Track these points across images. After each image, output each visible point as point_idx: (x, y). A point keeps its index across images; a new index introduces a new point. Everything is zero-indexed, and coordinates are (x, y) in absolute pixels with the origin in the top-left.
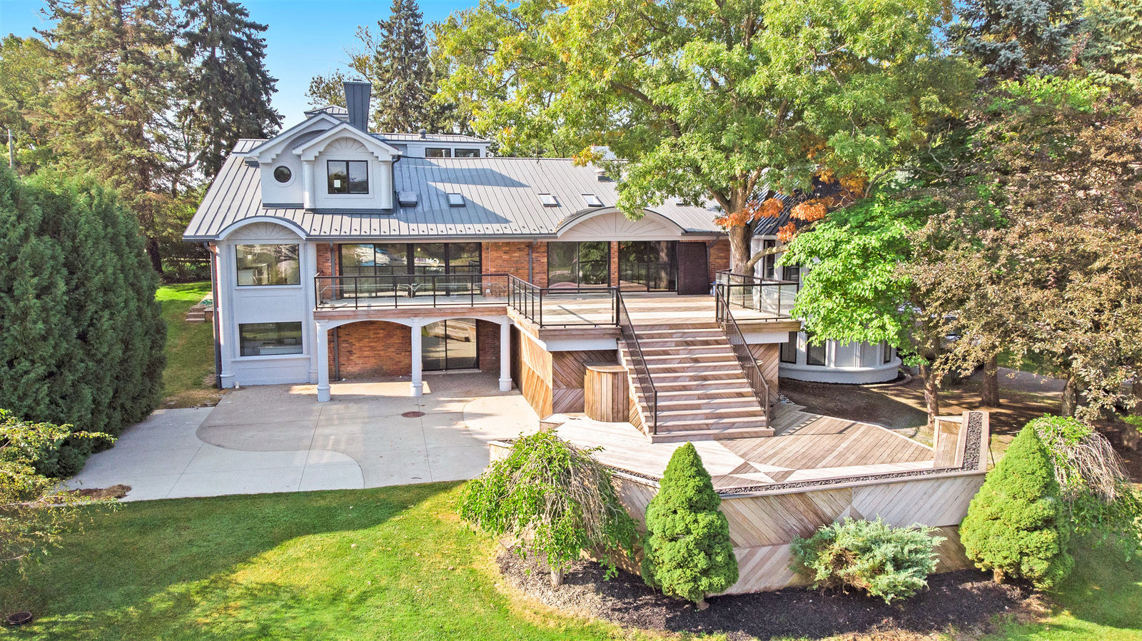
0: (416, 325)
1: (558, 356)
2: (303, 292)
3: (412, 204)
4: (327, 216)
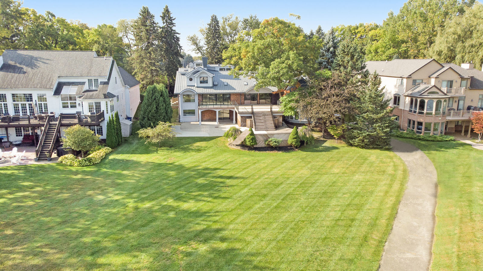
0: (217, 111)
1: (241, 117)
2: (196, 103)
3: (217, 85)
4: (200, 88)
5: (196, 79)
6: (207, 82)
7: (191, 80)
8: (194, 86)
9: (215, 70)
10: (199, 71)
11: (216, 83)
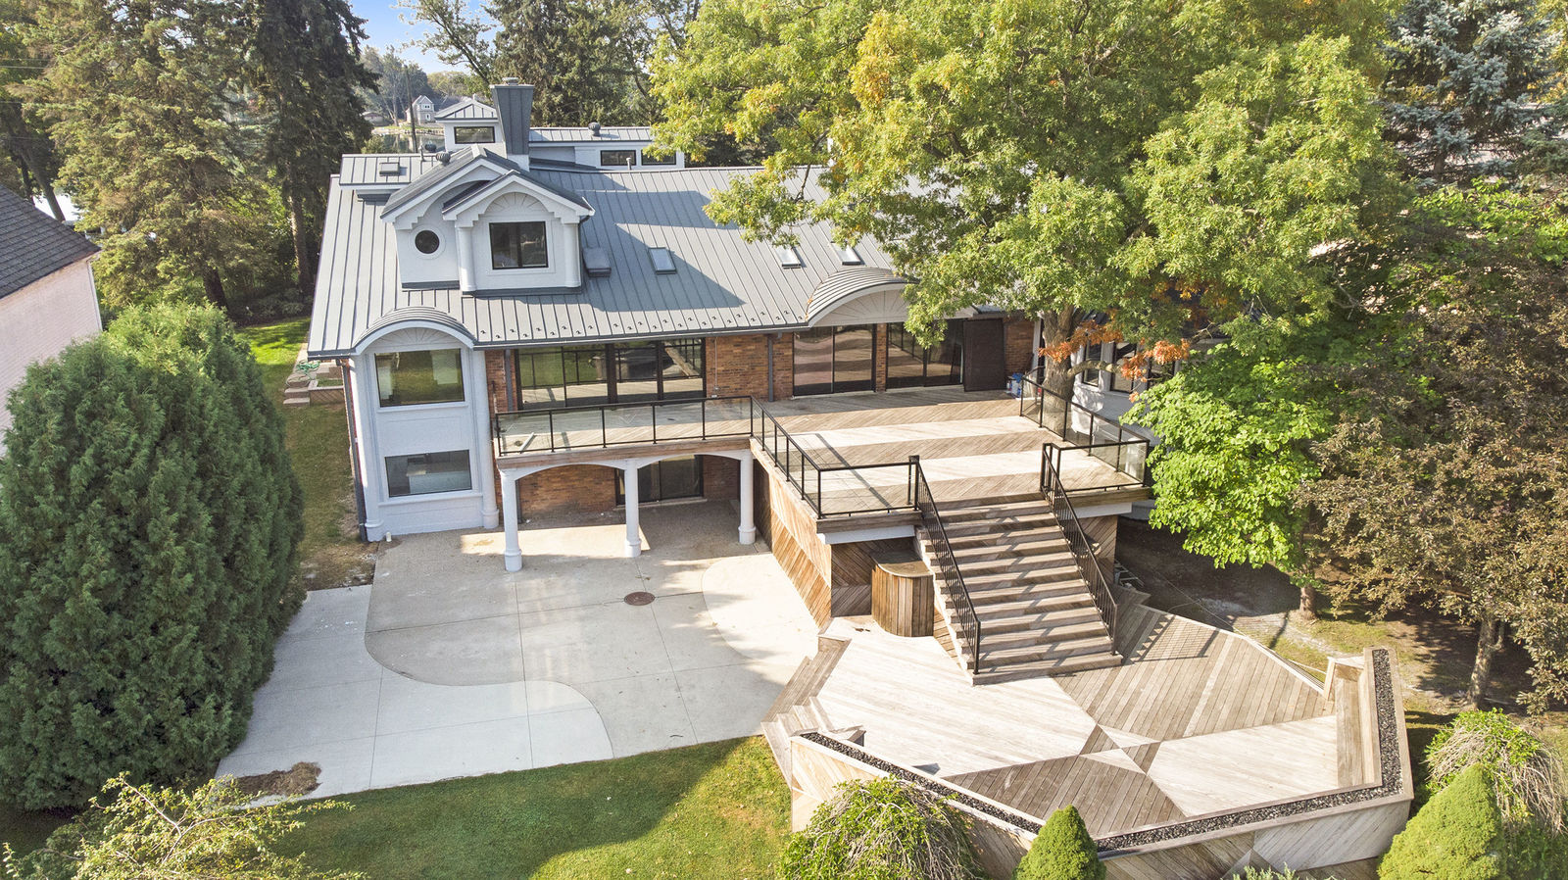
0: (631, 466)
2: (469, 410)
3: (604, 275)
4: (496, 303)
5: (462, 238)
6: (539, 259)
7: (427, 242)
8: (455, 285)
9: (572, 165)
10: (481, 185)
11: (599, 262)
